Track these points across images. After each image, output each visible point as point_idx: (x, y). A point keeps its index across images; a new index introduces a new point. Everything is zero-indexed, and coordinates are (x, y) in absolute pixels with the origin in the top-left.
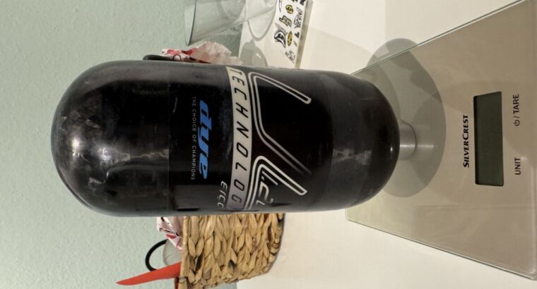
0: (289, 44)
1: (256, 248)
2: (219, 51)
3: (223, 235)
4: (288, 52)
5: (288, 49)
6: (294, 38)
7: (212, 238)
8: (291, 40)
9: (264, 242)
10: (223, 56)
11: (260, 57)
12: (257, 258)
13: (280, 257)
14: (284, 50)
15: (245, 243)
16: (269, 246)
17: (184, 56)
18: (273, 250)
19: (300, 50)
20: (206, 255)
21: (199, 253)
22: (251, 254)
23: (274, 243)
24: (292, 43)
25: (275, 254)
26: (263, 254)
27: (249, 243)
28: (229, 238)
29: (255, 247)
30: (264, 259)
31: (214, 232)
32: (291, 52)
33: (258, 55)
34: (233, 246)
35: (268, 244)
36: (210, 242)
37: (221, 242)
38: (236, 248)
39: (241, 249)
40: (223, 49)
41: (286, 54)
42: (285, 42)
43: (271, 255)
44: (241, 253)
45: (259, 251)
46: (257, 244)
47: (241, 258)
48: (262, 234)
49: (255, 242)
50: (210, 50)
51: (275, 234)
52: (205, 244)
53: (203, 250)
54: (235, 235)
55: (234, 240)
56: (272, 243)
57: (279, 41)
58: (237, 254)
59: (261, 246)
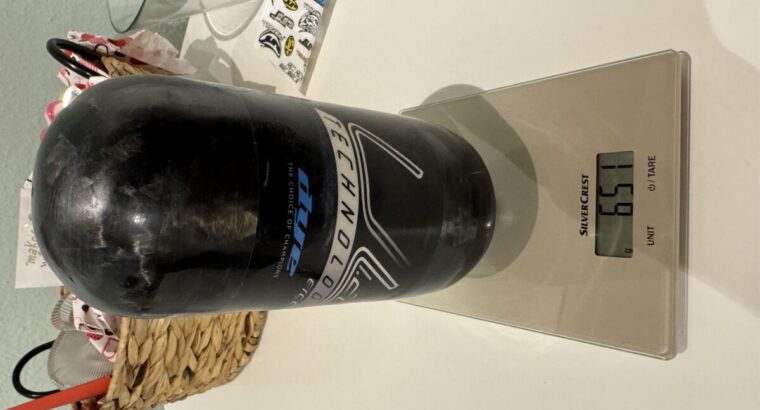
0: (288, 54)
1: (227, 345)
2: (160, 48)
3: (183, 330)
4: (285, 64)
5: (284, 59)
6: (298, 46)
7: (165, 336)
8: (292, 48)
9: (239, 338)
10: (165, 55)
11: (227, 66)
12: (224, 361)
13: (256, 358)
14: (278, 62)
15: (211, 340)
16: (244, 342)
17: (113, 48)
18: (248, 348)
19: (310, 64)
20: (153, 362)
21: (143, 361)
22: (218, 356)
23: (250, 337)
24: (294, 52)
25: (248, 354)
26: (234, 354)
27: (217, 340)
28: (190, 335)
29: (225, 345)
30: (235, 361)
31: (170, 326)
32: (290, 65)
33: (221, 61)
34: (192, 347)
35: (243, 340)
36: (162, 341)
37: (178, 341)
38: (196, 349)
39: (204, 350)
40: (167, 45)
41: (281, 66)
42: (279, 49)
43: (245, 355)
44: (203, 357)
45: (229, 351)
46: (228, 341)
47: (202, 363)
48: (237, 326)
49: (226, 338)
50: (146, 44)
51: (255, 325)
52: (154, 345)
53: (150, 355)
54: (198, 329)
55: (196, 336)
56: (249, 338)
57: (266, 46)
58: (197, 358)
59: (233, 344)
